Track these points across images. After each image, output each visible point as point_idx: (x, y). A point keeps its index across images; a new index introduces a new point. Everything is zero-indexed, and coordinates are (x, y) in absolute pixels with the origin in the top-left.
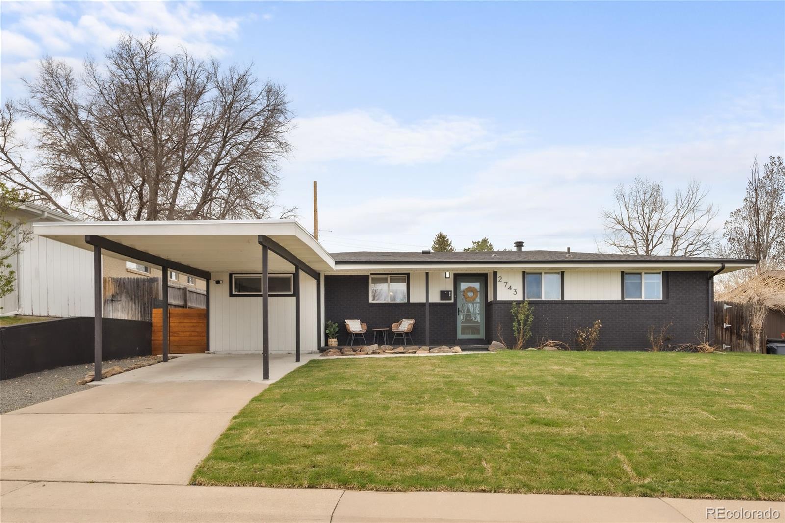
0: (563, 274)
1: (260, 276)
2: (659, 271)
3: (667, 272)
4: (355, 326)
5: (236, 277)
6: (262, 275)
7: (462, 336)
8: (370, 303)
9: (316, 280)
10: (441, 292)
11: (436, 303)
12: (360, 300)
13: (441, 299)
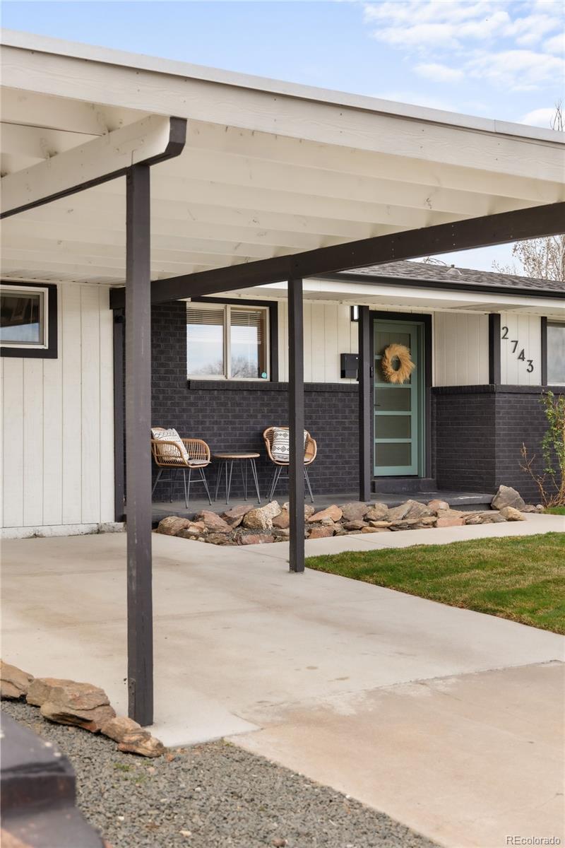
4: (172, 444)
7: (380, 471)
8: (189, 382)
9: (112, 311)
10: (343, 357)
11: (335, 385)
12: (167, 372)
13: (343, 375)
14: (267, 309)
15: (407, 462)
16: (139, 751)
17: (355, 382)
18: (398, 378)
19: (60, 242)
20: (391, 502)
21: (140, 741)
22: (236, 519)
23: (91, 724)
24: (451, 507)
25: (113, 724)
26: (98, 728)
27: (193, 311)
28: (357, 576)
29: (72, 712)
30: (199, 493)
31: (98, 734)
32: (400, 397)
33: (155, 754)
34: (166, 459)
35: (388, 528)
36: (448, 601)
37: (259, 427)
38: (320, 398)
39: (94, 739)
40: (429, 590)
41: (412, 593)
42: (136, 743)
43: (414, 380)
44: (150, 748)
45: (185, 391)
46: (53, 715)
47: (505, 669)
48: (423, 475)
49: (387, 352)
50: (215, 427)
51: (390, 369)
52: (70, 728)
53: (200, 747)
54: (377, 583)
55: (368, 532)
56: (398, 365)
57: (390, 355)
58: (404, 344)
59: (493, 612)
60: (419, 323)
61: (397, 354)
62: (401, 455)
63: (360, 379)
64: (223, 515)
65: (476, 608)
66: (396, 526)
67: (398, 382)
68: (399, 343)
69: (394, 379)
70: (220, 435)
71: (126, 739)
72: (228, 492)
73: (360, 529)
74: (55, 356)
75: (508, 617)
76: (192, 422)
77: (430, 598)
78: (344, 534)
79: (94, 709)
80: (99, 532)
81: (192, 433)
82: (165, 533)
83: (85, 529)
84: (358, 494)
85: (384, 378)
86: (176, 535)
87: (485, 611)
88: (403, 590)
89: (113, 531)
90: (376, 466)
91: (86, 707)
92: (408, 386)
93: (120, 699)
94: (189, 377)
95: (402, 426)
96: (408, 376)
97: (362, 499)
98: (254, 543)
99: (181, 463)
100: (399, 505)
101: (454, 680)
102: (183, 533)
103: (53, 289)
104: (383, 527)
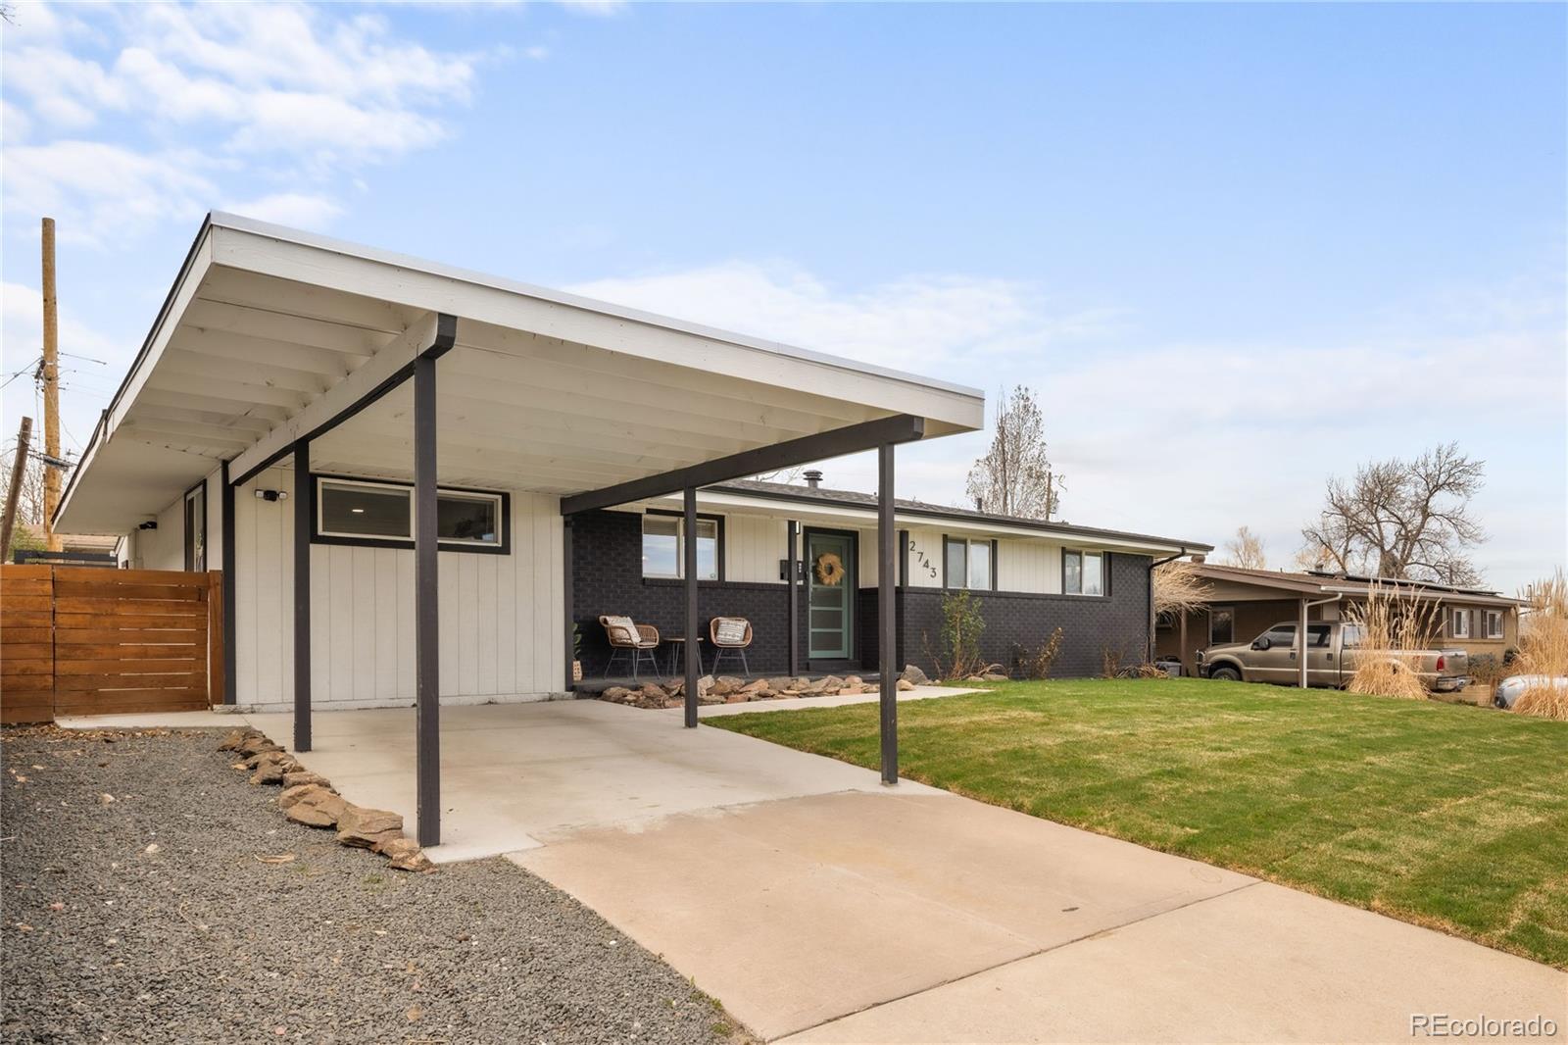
0: (994, 546)
1: (409, 492)
2: (1100, 551)
3: (1110, 553)
4: (625, 629)
5: (326, 487)
6: (412, 490)
7: (813, 654)
8: (644, 579)
9: (562, 517)
10: (782, 561)
11: (775, 585)
12: (624, 571)
13: (782, 578)
14: (716, 522)
15: (839, 647)
16: (404, 866)
17: (786, 583)
18: (832, 581)
19: (479, 450)
20: (814, 678)
21: (407, 857)
22: (673, 690)
23: (375, 846)
24: (864, 681)
25: (393, 845)
26: (380, 848)
27: (648, 522)
28: (739, 731)
29: (360, 836)
30: (647, 670)
31: (381, 853)
32: (833, 597)
33: (419, 868)
34: (618, 641)
35: (798, 695)
36: (800, 748)
37: (707, 617)
38: (762, 595)
39: (377, 858)
40: (789, 740)
41: (776, 742)
42: (403, 860)
43: (845, 582)
44: (415, 863)
45: (641, 586)
46: (345, 839)
47: (805, 797)
48: (851, 657)
49: (820, 560)
50: (669, 616)
51: (824, 573)
52: (359, 850)
53: (473, 863)
54: (753, 736)
55: (779, 698)
56: (831, 570)
57: (824, 562)
58: (835, 554)
59: (830, 755)
60: (847, 538)
61: (828, 562)
62: (834, 642)
63: (789, 580)
64: (662, 687)
65: (819, 753)
66: (804, 694)
67: (830, 584)
68: (830, 553)
69: (827, 581)
70: (672, 623)
71: (395, 856)
72: (675, 670)
73: (772, 696)
74: (508, 553)
75: (841, 759)
76: (647, 612)
77: (788, 746)
78: (756, 700)
79: (380, 832)
80: (550, 700)
81: (648, 621)
82: (606, 700)
83: (537, 697)
84: (787, 672)
85: (818, 579)
86: (615, 702)
87: (826, 754)
88: (770, 740)
89: (562, 699)
90: (812, 649)
91: (373, 831)
92: (839, 587)
93: (411, 825)
94: (644, 576)
95: (835, 619)
96: (839, 579)
97: (790, 675)
98: (675, 707)
99: (630, 644)
100: (819, 680)
101: (752, 805)
102: (620, 700)
103: (506, 497)
104: (793, 695)
